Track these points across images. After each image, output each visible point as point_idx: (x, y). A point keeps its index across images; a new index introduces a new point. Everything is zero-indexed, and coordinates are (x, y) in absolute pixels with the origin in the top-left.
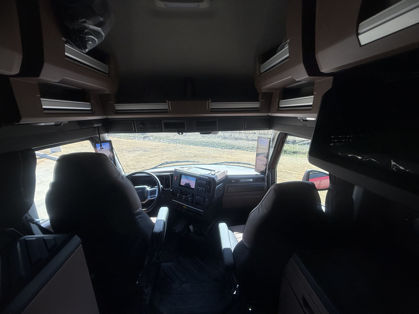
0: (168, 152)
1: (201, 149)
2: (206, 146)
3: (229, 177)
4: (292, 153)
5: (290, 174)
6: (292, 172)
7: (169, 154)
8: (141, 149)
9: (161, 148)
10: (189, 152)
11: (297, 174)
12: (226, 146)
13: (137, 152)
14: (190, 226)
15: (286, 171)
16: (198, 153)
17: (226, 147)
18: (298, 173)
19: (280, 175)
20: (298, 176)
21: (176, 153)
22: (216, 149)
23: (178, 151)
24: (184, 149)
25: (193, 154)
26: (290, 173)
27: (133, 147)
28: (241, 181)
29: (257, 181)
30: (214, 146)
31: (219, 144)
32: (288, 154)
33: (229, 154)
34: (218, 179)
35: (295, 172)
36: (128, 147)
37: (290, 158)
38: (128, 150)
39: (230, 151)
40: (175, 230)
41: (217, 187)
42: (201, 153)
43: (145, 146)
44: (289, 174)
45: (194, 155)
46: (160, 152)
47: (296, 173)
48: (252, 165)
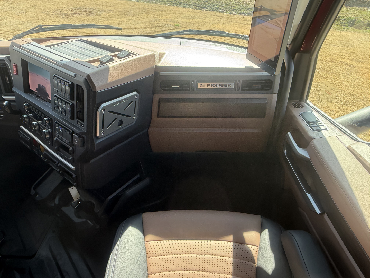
0: (130, 18)
1: (191, 14)
2: (204, 8)
3: (162, 73)
4: (364, 25)
5: (349, 68)
6: (354, 63)
7: (131, 22)
8: (86, 10)
9: (120, 10)
10: (168, 18)
11: (366, 68)
12: (239, 10)
13: (78, 16)
14: (70, 189)
15: (343, 60)
16: (183, 21)
17: (240, 12)
18: (366, 66)
19: (329, 69)
20: (364, 72)
21: (144, 20)
22: (220, 14)
23: (149, 16)
24: (161, 13)
25: (173, 22)
26: (350, 66)
27: (71, 7)
28: (199, 86)
29: (249, 90)
30: (218, 8)
31: (227, 5)
32: (356, 28)
33: (241, 23)
34: (110, 80)
35: (361, 64)
36: (65, 6)
37: (358, 36)
38: (63, 13)
39: (245, 19)
40: (36, 194)
41: (103, 105)
42: (188, 21)
43: (93, 6)
44: (347, 68)
45: (175, 24)
46: (117, 17)
47: (363, 65)
48: (237, 36)
